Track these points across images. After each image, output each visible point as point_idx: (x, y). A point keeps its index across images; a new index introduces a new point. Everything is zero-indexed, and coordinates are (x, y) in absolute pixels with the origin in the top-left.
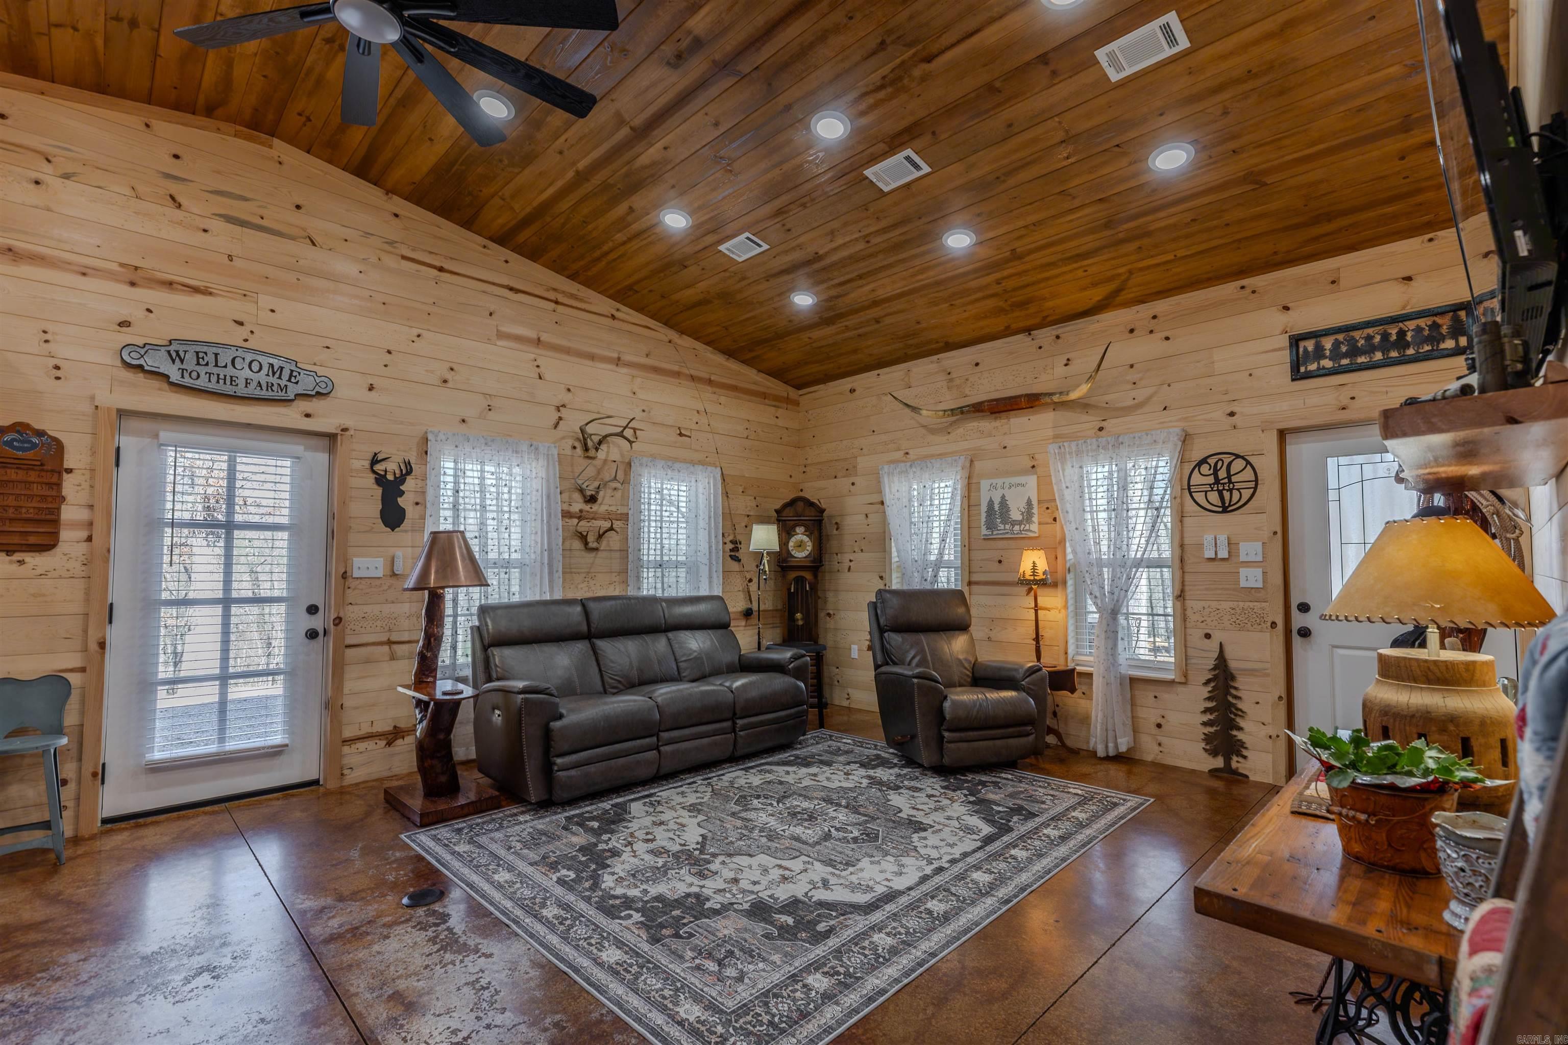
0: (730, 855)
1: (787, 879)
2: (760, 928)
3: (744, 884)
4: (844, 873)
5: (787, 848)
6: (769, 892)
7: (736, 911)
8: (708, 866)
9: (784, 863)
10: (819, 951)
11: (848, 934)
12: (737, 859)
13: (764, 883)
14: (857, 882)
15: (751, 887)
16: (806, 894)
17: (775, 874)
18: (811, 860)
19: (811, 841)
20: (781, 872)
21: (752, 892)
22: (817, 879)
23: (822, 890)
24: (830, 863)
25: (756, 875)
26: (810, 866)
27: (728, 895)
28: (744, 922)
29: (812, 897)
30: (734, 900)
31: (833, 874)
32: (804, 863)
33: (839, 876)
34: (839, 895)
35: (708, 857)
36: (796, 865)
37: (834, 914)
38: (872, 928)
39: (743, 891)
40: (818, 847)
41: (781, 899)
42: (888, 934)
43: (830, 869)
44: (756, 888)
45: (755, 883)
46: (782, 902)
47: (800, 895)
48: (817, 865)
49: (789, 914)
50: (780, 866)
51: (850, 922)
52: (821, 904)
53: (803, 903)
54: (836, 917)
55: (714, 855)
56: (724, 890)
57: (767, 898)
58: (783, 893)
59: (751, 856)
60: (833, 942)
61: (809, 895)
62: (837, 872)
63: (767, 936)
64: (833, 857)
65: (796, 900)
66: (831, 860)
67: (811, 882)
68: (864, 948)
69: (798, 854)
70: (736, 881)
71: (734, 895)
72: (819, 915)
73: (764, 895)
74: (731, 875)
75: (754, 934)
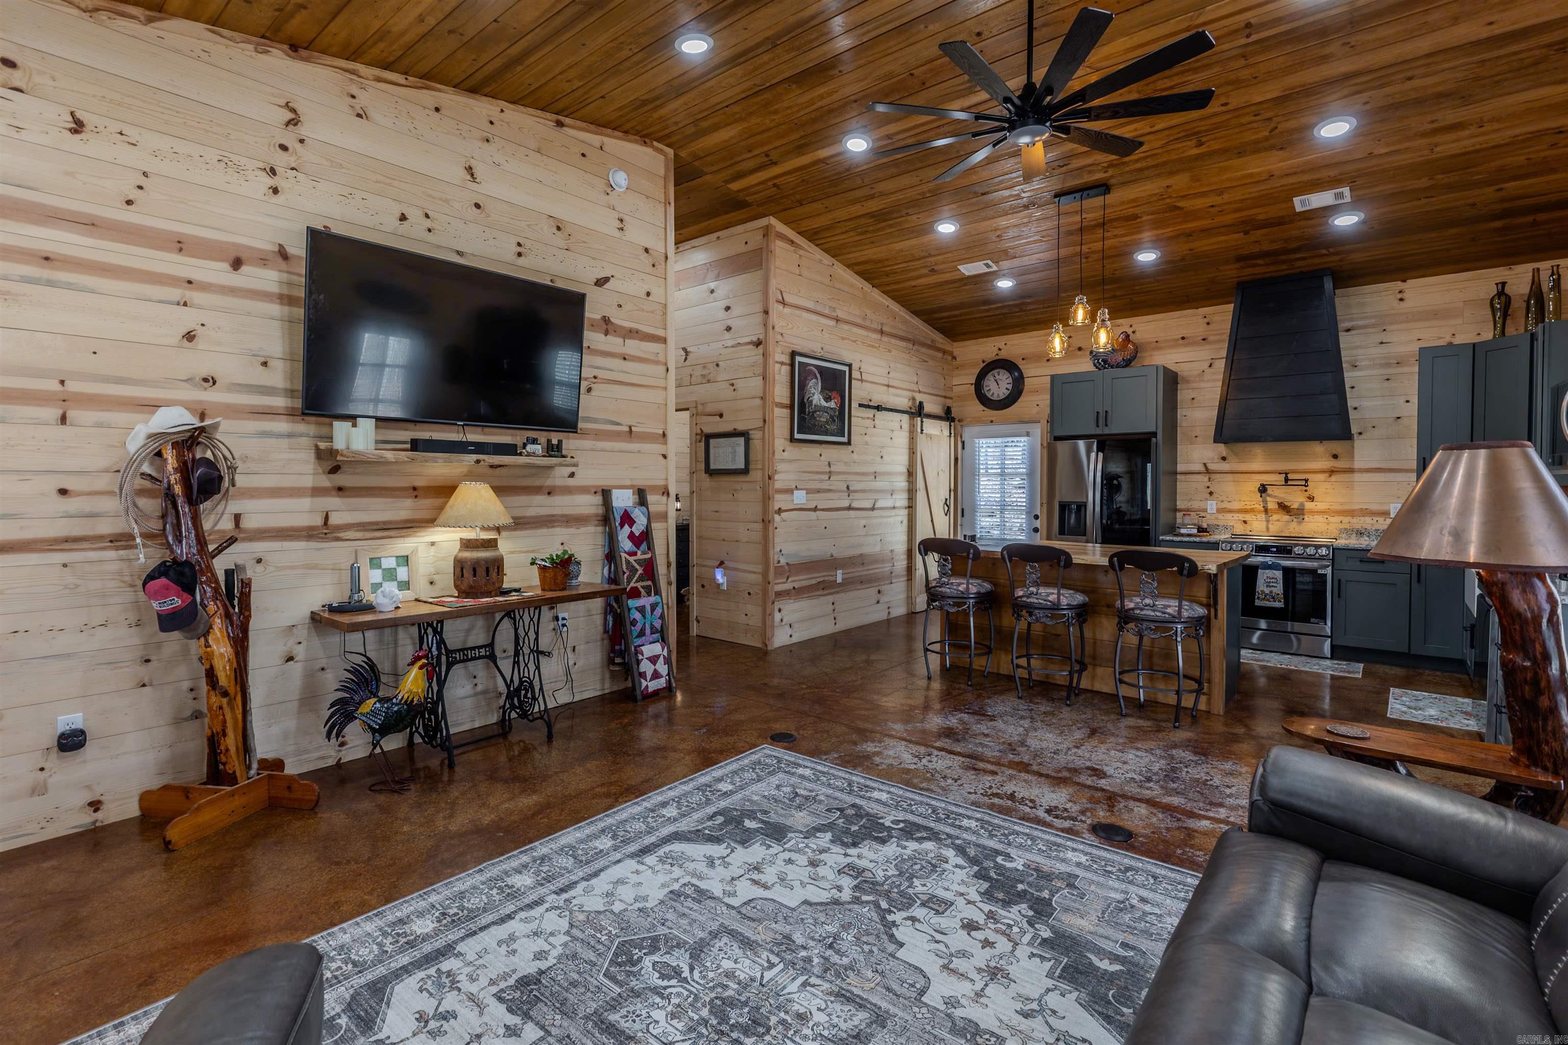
0: (836, 902)
1: (756, 868)
2: (773, 818)
3: (802, 860)
4: (687, 879)
5: (759, 921)
6: (773, 851)
7: (801, 832)
8: (855, 883)
9: (760, 892)
10: (723, 804)
11: (696, 816)
12: (824, 896)
13: (780, 862)
14: (675, 868)
15: (794, 856)
16: (732, 851)
17: (769, 875)
18: (727, 900)
19: (725, 940)
20: (762, 878)
21: (790, 851)
22: (720, 869)
23: (716, 855)
24: (702, 895)
25: (793, 873)
26: (728, 888)
27: (815, 847)
28: (789, 822)
29: (727, 848)
30: (806, 841)
31: (700, 878)
32: (733, 894)
33: (694, 874)
34: (698, 850)
35: (865, 898)
36: (745, 891)
37: (707, 832)
38: (675, 820)
39: (799, 851)
40: (715, 926)
41: (758, 844)
42: (664, 816)
43: (703, 885)
44: (787, 855)
45: (790, 861)
46: (757, 841)
47: (740, 849)
48: (718, 893)
49: (748, 830)
50: (766, 887)
51: (692, 825)
52: (717, 840)
53: (736, 841)
54: (705, 828)
55: (856, 900)
56: (821, 853)
57: (773, 845)
58: (757, 851)
59: (806, 902)
60: (710, 810)
61: (729, 850)
62: (695, 881)
63: (765, 812)
64: (696, 906)
65: (743, 844)
66: (699, 902)
67: (727, 865)
68: (687, 806)
69: (744, 911)
70: (813, 864)
71: (807, 846)
72: (721, 830)
73: (776, 848)
74: (822, 871)
75: (776, 813)
